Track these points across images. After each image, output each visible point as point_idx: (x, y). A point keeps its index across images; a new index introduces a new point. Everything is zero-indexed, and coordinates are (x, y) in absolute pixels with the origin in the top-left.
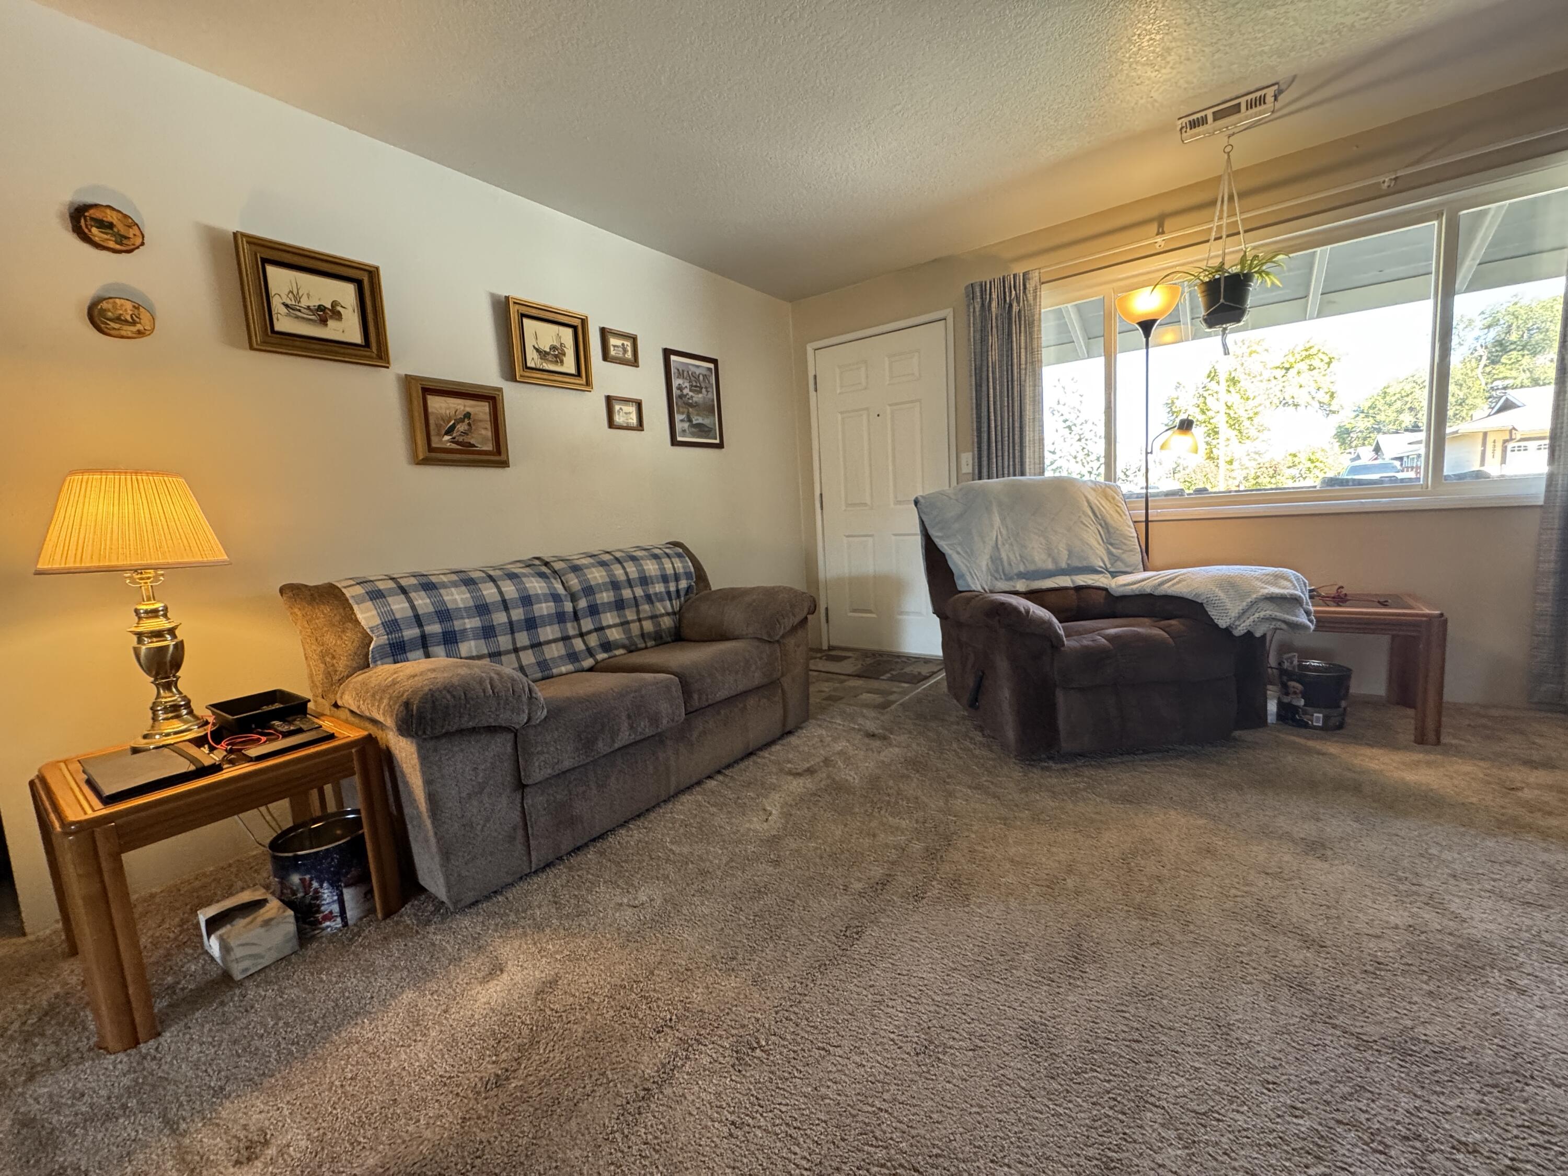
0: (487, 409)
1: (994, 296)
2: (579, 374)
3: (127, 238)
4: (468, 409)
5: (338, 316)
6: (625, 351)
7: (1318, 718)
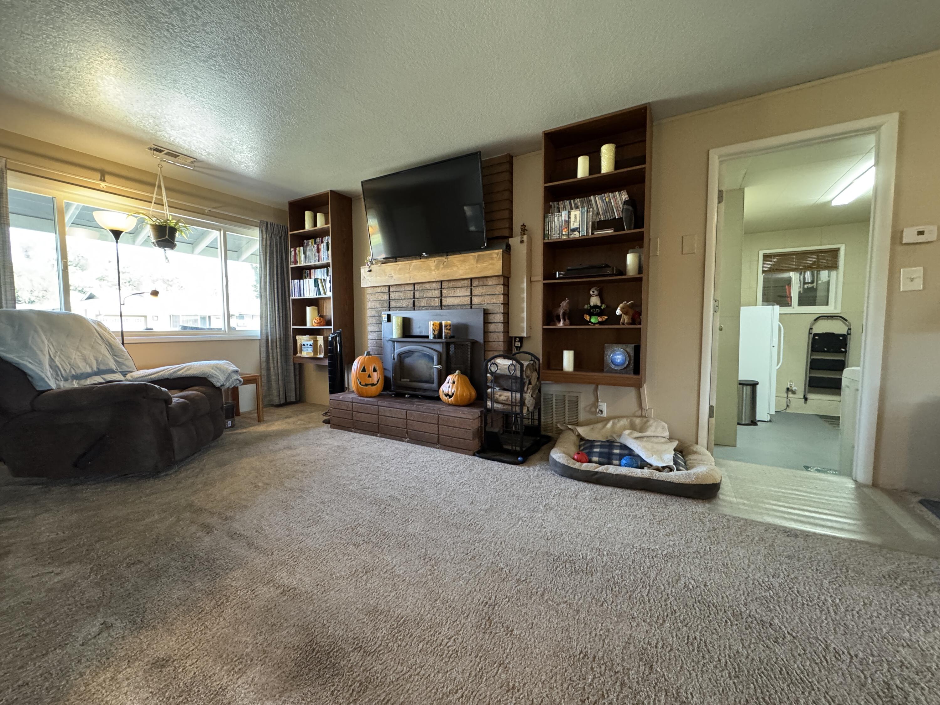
7: (229, 423)
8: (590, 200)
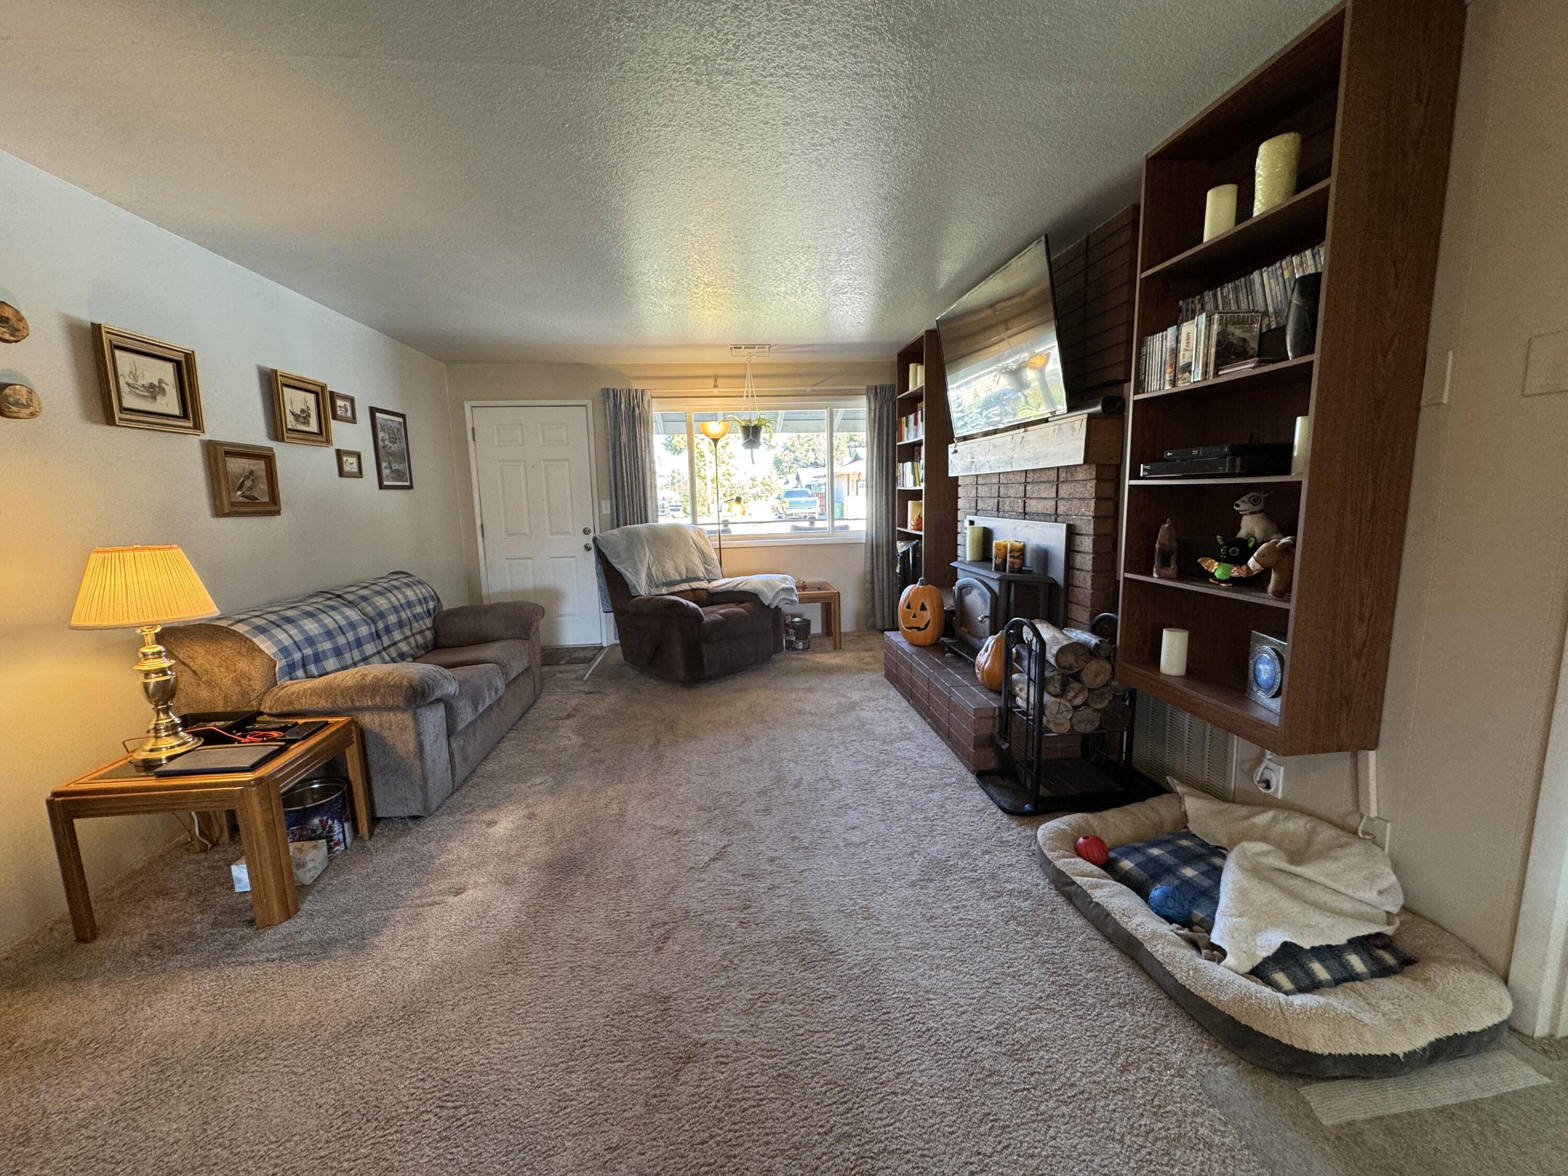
0: (263, 466)
1: (623, 400)
2: (321, 433)
3: (18, 330)
4: (252, 467)
5: (163, 391)
6: (346, 410)
7: (800, 645)
8: (1252, 283)
